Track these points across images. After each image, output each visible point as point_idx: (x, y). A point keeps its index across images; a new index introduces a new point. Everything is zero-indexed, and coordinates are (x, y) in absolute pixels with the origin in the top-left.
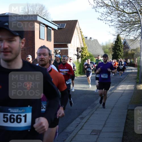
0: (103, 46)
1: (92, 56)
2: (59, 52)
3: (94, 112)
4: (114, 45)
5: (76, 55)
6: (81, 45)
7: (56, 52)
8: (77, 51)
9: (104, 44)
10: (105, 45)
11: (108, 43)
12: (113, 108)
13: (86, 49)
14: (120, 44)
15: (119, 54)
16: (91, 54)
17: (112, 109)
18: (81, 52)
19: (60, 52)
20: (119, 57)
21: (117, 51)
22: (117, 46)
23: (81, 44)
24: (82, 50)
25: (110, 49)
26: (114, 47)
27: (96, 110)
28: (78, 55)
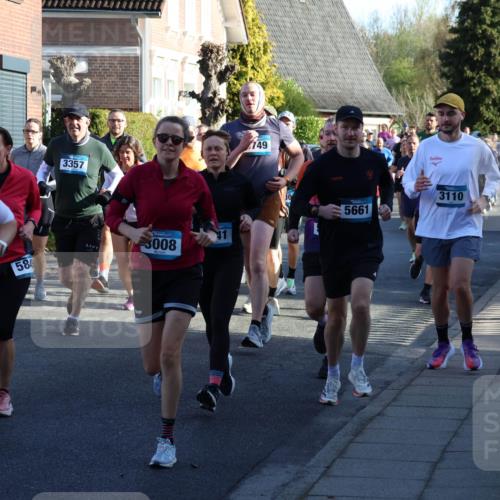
0: (377, 37)
1: (303, 105)
2: (78, 75)
3: (312, 486)
4: (453, 30)
5: (193, 95)
6: (227, 28)
7: (56, 72)
8: (204, 68)
9: (388, 26)
10: (391, 32)
11: (413, 20)
12: (441, 459)
13: (264, 59)
14: (493, 25)
15: (487, 92)
16: (298, 89)
17: (435, 466)
18: (232, 79)
19: (88, 74)
20: (488, 115)
21: (469, 73)
22: (475, 38)
23: (226, 19)
24: (237, 61)
25: (423, 55)
26: (450, 44)
27: (324, 474)
28: (212, 100)
